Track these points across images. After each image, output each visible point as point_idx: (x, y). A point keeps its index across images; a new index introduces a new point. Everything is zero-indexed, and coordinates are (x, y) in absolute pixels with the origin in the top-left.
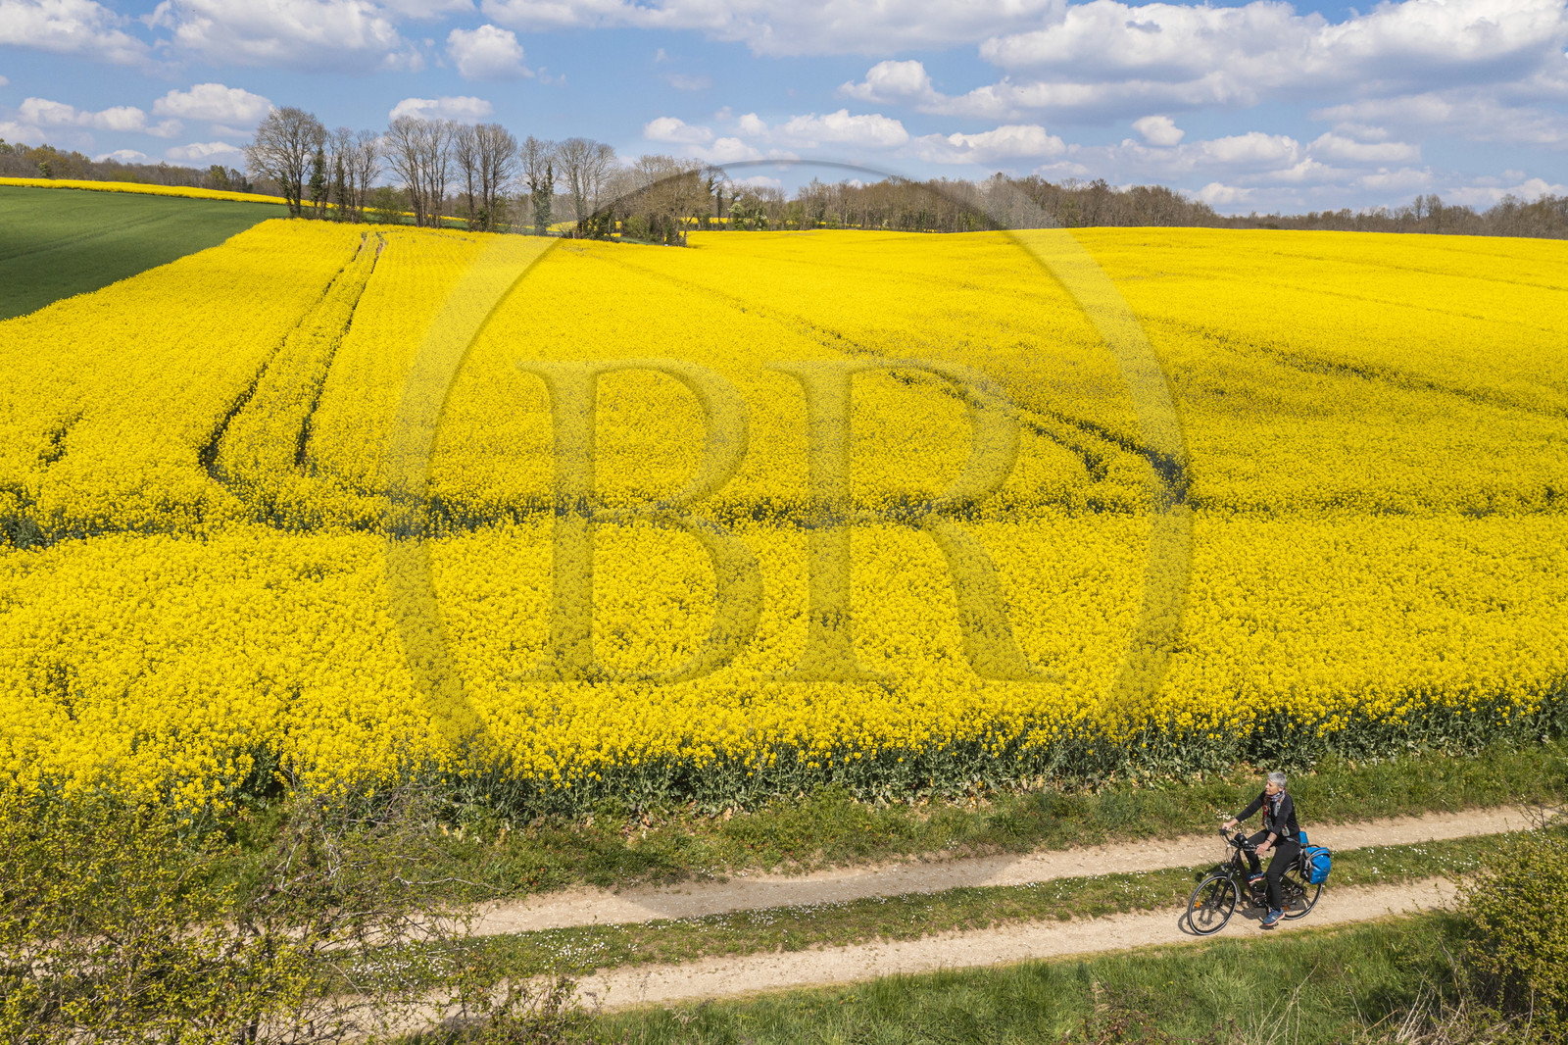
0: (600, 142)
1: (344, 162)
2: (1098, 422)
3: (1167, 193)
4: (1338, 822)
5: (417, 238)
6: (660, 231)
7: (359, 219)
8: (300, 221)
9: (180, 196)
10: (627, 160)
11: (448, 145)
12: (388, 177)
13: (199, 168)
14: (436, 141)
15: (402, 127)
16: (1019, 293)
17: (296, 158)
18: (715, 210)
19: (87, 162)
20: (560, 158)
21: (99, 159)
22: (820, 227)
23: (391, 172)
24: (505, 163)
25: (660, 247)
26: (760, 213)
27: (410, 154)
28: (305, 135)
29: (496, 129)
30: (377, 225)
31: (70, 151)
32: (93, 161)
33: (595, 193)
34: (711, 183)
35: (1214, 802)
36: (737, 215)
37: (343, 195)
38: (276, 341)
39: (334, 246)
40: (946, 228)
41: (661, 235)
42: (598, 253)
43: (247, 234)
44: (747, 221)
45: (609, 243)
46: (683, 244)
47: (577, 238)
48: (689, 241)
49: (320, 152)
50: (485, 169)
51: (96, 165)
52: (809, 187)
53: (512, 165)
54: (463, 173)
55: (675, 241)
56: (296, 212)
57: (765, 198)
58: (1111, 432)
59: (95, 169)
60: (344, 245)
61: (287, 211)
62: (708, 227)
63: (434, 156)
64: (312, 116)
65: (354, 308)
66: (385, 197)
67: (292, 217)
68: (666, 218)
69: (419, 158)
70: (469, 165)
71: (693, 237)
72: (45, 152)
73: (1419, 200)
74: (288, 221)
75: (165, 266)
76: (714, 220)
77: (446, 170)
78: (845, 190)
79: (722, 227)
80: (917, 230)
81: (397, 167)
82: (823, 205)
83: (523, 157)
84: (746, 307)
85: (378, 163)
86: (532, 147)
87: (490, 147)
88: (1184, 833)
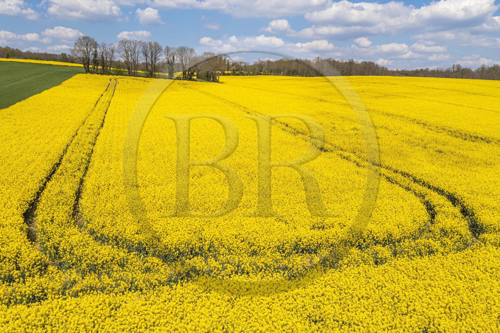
0: (191, 48)
1: (104, 54)
3: (373, 63)
5: (129, 80)
6: (210, 77)
7: (109, 74)
8: (89, 75)
9: (50, 64)
10: (199, 53)
12: (119, 58)
13: (58, 54)
14: (135, 47)
15: (124, 42)
16: (341, 103)
17: (88, 53)
18: (226, 69)
19: (21, 52)
20: (177, 53)
21: (24, 51)
22: (261, 74)
24: (159, 54)
25: (210, 83)
27: (126, 52)
28: (91, 45)
29: (156, 43)
30: (115, 76)
31: (15, 48)
32: (23, 51)
33: (188, 64)
36: (234, 71)
37: (103, 63)
39: (100, 85)
40: (301, 75)
42: (191, 86)
43: (70, 80)
44: (237, 72)
45: (194, 82)
46: (218, 82)
47: (183, 80)
48: (220, 80)
49: (96, 51)
50: (152, 57)
51: (24, 53)
52: (257, 61)
53: (161, 55)
54: (144, 58)
55: (215, 81)
56: (88, 71)
57: (243, 65)
59: (23, 54)
60: (104, 84)
61: (84, 71)
62: (224, 74)
63: (134, 52)
64: (93, 39)
66: (118, 65)
67: (86, 73)
68: (212, 73)
69: (130, 53)
70: (146, 55)
71: (222, 78)
72: (7, 49)
73: (454, 66)
74: (85, 74)
77: (139, 57)
78: (269, 62)
79: (229, 74)
80: (292, 76)
81: (122, 56)
82: (262, 67)
83: (165, 52)
85: (116, 54)
86: (168, 49)
87: (154, 49)
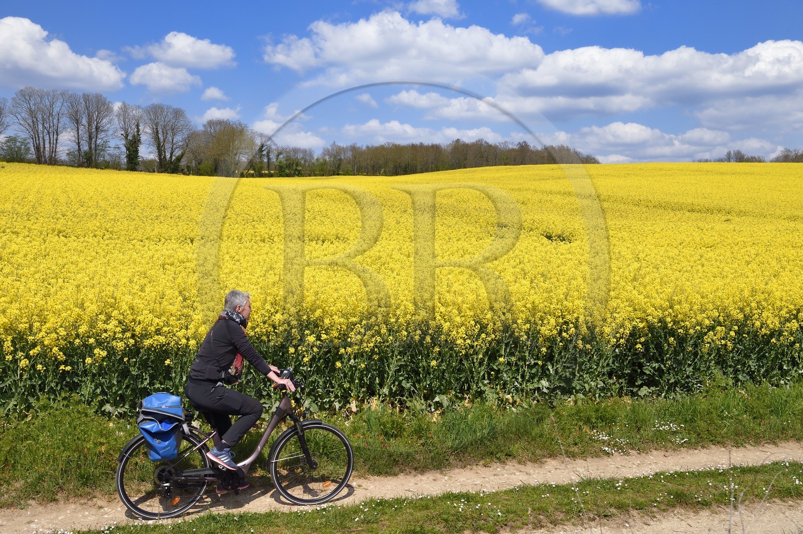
4: (738, 445)
14: (51, 106)
15: (26, 95)
20: (145, 117)
23: (16, 127)
24: (104, 121)
27: (32, 113)
29: (98, 97)
35: (588, 421)
44: (288, 171)
47: (159, 172)
50: (90, 124)
53: (110, 122)
54: (74, 127)
63: (51, 114)
69: (39, 117)
70: (77, 122)
77: (60, 125)
83: (118, 117)
86: (125, 110)
87: (93, 108)
88: (552, 455)
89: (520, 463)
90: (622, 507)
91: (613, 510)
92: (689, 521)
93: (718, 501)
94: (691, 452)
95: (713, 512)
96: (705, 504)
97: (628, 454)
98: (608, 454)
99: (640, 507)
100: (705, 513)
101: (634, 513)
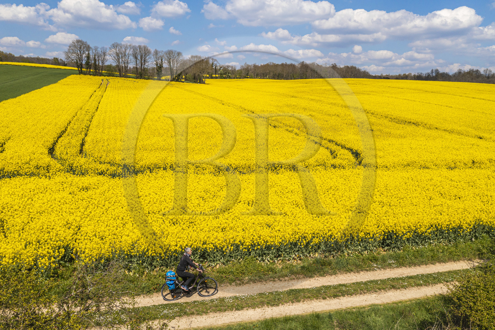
0: (178, 51)
1: (96, 57)
2: (334, 140)
4: (410, 267)
5: (119, 81)
6: (197, 79)
7: (101, 75)
8: (82, 76)
9: (44, 67)
10: (187, 56)
11: (129, 52)
12: (110, 61)
13: (50, 58)
14: (125, 50)
15: (115, 45)
16: (309, 99)
17: (81, 55)
18: (214, 73)
20: (165, 56)
22: (247, 78)
24: (148, 57)
25: (197, 84)
26: (228, 73)
27: (117, 55)
28: (84, 48)
29: (145, 47)
30: (107, 77)
33: (176, 67)
34: (213, 64)
35: (371, 260)
36: (221, 74)
37: (96, 67)
38: (74, 114)
39: (93, 83)
40: (287, 78)
41: (197, 80)
42: (177, 86)
43: (65, 79)
44: (224, 76)
45: (181, 83)
46: (204, 83)
47: (171, 81)
48: (206, 82)
49: (89, 54)
50: (141, 59)
51: (17, 57)
52: (244, 65)
53: (150, 58)
54: (134, 60)
55: (202, 82)
56: (81, 72)
57: (230, 69)
58: (338, 143)
59: (16, 59)
60: (96, 83)
61: (78, 72)
62: (212, 78)
63: (125, 55)
64: (86, 42)
65: (99, 103)
66: (109, 68)
67: (79, 74)
68: (199, 75)
69: (120, 56)
70: (136, 58)
71: (207, 81)
73: (432, 70)
75: (38, 90)
76: (214, 76)
77: (129, 60)
78: (255, 66)
79: (216, 78)
80: (278, 79)
81: (113, 58)
82: (248, 71)
83: (153, 55)
84: (224, 103)
85: (107, 57)
86: (156, 52)
87: (143, 52)
88: (362, 271)
89: (354, 273)
90: (380, 289)
91: (377, 290)
92: (395, 293)
93: (402, 287)
94: (397, 269)
95: (400, 290)
96: (399, 288)
97: (381, 270)
98: (376, 270)
99: (384, 289)
100: (398, 291)
101: (382, 290)
